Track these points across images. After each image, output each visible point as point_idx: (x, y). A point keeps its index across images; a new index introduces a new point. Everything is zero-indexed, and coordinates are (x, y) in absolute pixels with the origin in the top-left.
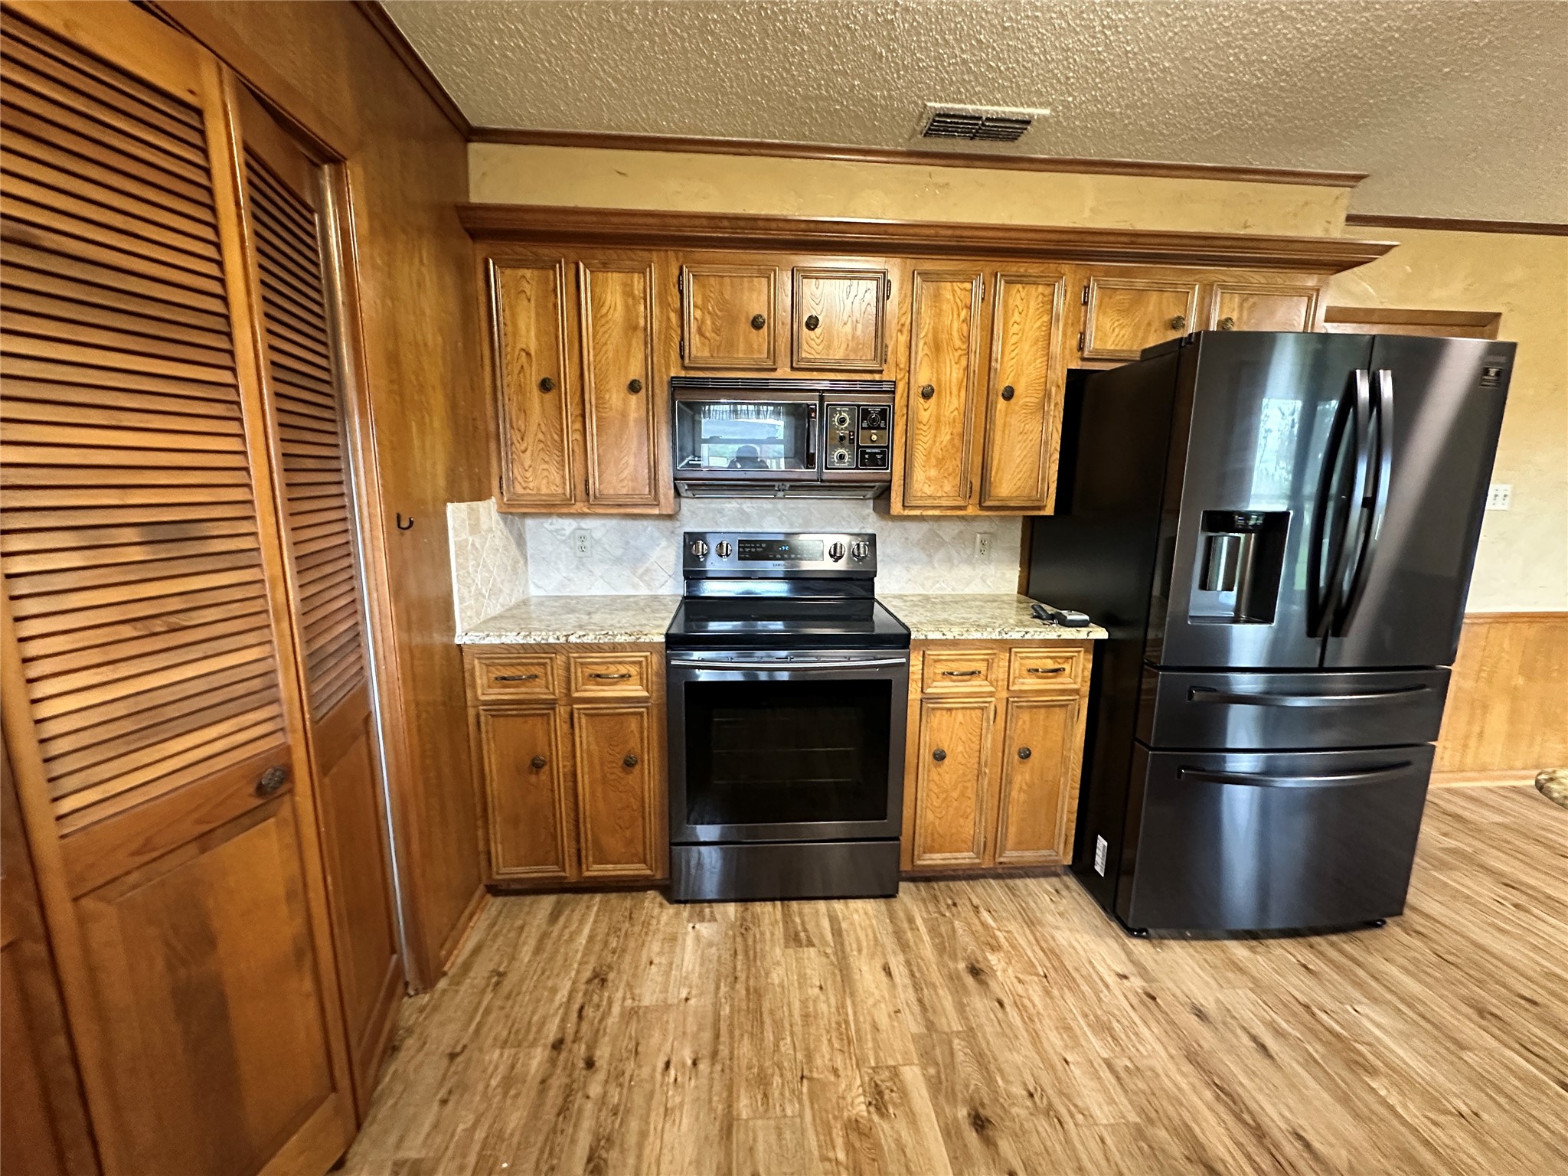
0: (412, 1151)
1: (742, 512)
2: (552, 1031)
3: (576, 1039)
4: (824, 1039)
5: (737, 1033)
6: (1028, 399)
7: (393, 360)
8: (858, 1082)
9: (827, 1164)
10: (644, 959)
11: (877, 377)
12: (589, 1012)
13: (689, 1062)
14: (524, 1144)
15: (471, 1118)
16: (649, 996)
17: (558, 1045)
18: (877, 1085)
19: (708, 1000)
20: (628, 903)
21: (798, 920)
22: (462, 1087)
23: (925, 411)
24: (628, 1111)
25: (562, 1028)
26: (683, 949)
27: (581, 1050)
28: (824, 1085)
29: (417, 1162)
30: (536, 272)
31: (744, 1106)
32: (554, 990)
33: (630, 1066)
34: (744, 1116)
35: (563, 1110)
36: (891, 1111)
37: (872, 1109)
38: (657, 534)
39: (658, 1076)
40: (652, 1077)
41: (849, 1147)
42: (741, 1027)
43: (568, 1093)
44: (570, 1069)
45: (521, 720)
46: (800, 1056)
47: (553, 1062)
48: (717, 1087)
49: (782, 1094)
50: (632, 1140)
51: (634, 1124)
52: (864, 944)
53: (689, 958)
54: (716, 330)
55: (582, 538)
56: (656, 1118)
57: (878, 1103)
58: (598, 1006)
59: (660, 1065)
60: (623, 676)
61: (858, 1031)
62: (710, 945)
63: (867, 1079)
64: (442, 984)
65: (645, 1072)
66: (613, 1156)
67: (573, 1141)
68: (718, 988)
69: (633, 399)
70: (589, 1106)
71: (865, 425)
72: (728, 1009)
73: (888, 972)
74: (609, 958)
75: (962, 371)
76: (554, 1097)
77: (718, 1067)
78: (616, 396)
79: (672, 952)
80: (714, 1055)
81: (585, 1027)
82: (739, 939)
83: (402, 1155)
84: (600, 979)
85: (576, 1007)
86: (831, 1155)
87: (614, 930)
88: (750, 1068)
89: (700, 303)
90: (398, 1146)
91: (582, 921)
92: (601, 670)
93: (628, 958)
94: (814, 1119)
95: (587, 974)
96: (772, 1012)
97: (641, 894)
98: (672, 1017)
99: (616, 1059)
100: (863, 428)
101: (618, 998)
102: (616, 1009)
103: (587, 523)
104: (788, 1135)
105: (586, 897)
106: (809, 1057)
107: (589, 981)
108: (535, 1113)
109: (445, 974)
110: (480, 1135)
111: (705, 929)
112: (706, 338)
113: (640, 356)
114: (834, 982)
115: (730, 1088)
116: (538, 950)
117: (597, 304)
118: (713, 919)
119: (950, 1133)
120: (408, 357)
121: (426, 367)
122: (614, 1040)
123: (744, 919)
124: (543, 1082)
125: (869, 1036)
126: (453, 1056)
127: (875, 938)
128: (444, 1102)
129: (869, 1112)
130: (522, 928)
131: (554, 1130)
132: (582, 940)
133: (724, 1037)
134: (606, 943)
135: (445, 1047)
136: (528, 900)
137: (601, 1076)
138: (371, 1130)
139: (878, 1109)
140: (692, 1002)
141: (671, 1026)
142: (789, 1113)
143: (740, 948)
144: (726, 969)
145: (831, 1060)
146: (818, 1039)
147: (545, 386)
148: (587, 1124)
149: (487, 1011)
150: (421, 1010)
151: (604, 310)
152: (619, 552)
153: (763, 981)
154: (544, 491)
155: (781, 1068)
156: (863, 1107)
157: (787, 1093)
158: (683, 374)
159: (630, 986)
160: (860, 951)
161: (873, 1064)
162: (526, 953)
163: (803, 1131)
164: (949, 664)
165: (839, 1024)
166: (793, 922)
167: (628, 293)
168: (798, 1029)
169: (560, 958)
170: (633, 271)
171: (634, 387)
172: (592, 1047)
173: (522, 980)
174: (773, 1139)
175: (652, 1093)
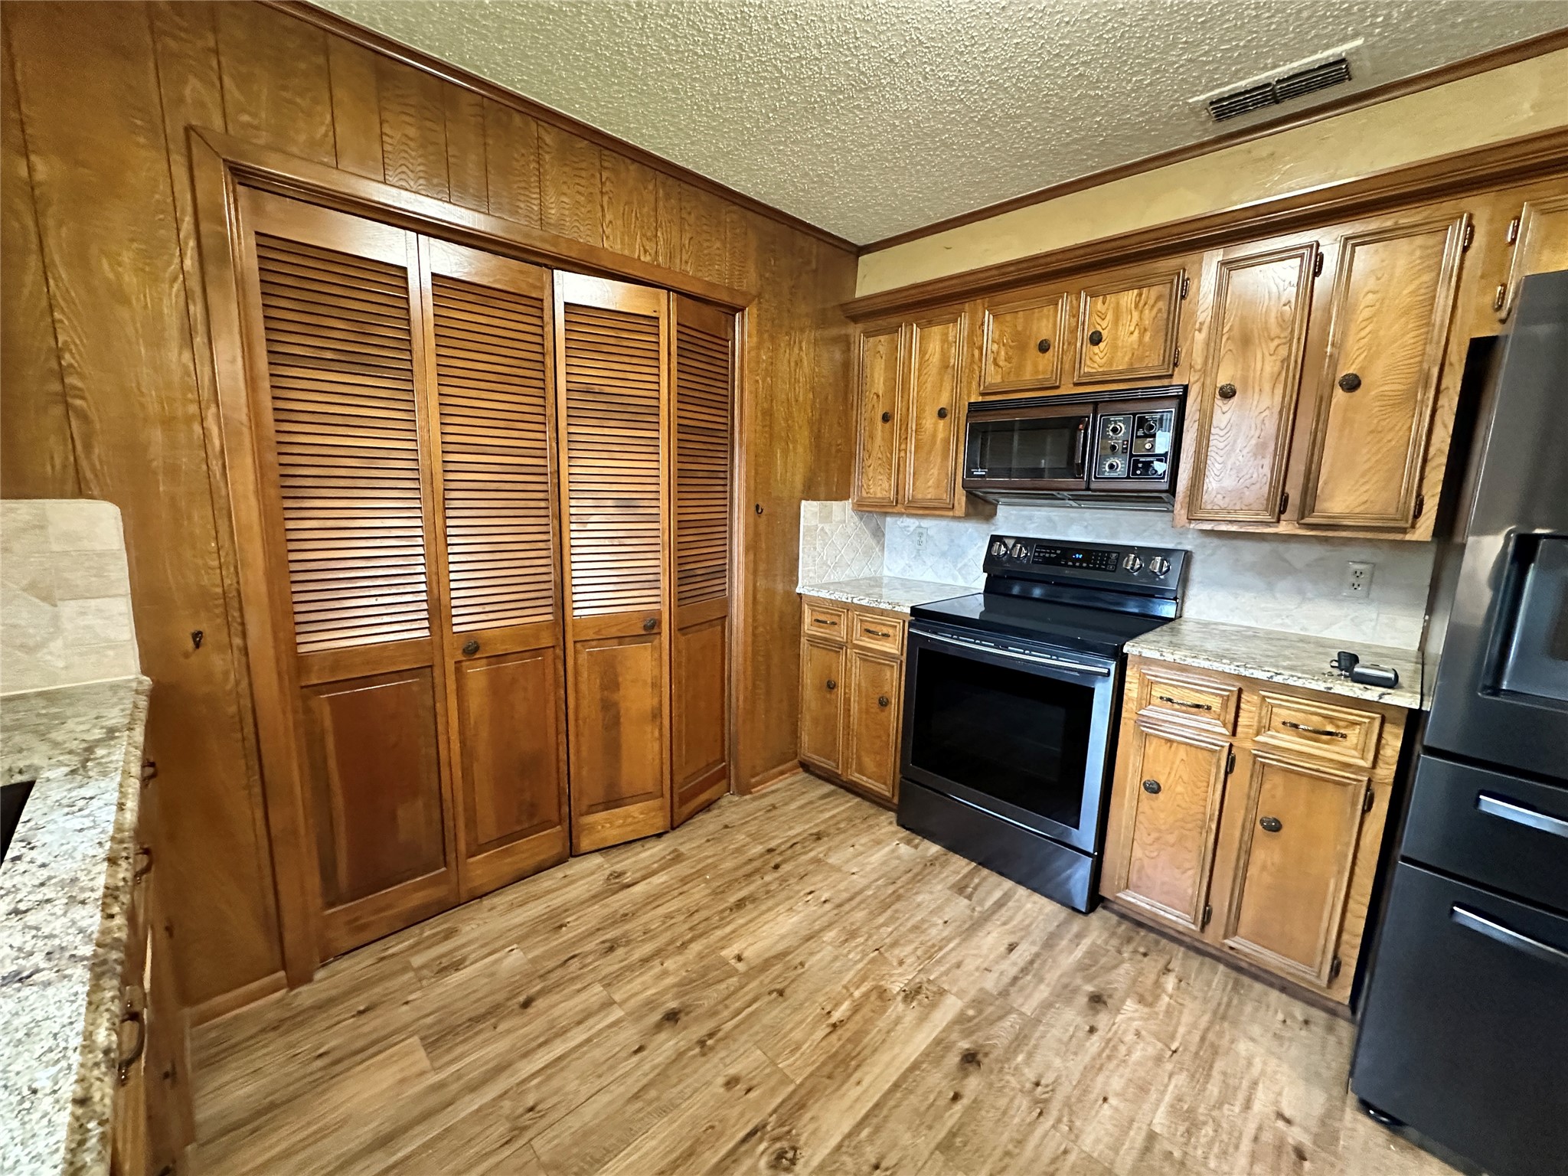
0: (683, 849)
1: (1050, 520)
2: (772, 844)
3: (781, 854)
4: (913, 946)
5: (863, 906)
6: (1386, 388)
7: (768, 414)
8: (910, 977)
9: (844, 991)
10: (851, 842)
11: (1166, 382)
12: (799, 846)
13: (823, 899)
14: (722, 875)
15: (711, 853)
16: (833, 860)
17: (770, 851)
18: (920, 987)
19: (864, 882)
20: (872, 811)
21: (976, 881)
22: (718, 840)
23: (1224, 414)
24: (773, 896)
25: (779, 845)
26: (878, 851)
27: (778, 859)
28: (885, 961)
29: (682, 854)
30: (887, 336)
31: (829, 936)
32: (791, 828)
33: (792, 881)
34: (825, 939)
35: (748, 876)
36: (914, 1004)
37: (903, 994)
38: (976, 535)
39: (802, 893)
40: (799, 891)
41: (866, 995)
42: (869, 904)
43: (757, 871)
44: (766, 863)
45: (824, 652)
46: (888, 941)
47: (762, 855)
48: (825, 919)
49: (857, 947)
50: (764, 907)
51: (770, 903)
52: (1014, 923)
53: (877, 857)
54: (1008, 359)
55: (921, 535)
56: (781, 908)
57: (910, 995)
58: (804, 847)
59: (808, 890)
60: (884, 635)
61: (943, 957)
62: (898, 858)
63: (917, 980)
64: (748, 797)
65: (798, 888)
66: (750, 906)
67: (740, 889)
68: (877, 880)
69: (941, 423)
70: (759, 882)
71: (1140, 433)
72: (871, 892)
73: (1011, 948)
74: (832, 831)
75: (1278, 363)
76: (749, 868)
77: (835, 912)
78: (930, 421)
79: (870, 848)
80: (840, 906)
81: (789, 852)
82: (920, 866)
83: (679, 848)
84: (818, 837)
85: (795, 841)
86: (852, 990)
87: (850, 820)
88: (852, 924)
89: (997, 337)
90: (681, 844)
91: (837, 806)
92: (872, 628)
93: (842, 837)
94: (861, 970)
95: (815, 831)
96: (896, 911)
97: (883, 811)
98: (836, 876)
99: (790, 874)
100: (1137, 437)
101: (818, 850)
102: (812, 854)
103: (926, 523)
104: (838, 964)
105: (851, 796)
106: (895, 944)
107: (811, 835)
108: (736, 869)
109: (751, 793)
110: (710, 861)
111: (904, 849)
112: (999, 366)
113: (949, 388)
114: (960, 926)
115: (829, 926)
116: (801, 807)
117: (923, 352)
118: (916, 847)
119: (940, 1045)
120: (780, 412)
121: (795, 414)
122: (797, 866)
123: (936, 858)
124: (750, 860)
125: (948, 965)
126: (726, 827)
127: (1030, 925)
128: (708, 841)
129: (898, 993)
130: (804, 793)
131: (736, 880)
132: (827, 815)
133: (854, 903)
134: (838, 823)
135: (726, 821)
136: (820, 782)
137: (776, 875)
138: (677, 832)
139: (906, 997)
140: (855, 877)
141: (830, 880)
142: (850, 956)
143: (915, 871)
144: (894, 875)
145: (906, 956)
146: (911, 942)
147: (886, 418)
148: (752, 888)
149: (755, 818)
150: (730, 802)
151: (927, 356)
152: (946, 548)
153: (909, 894)
154: (879, 495)
155: (870, 936)
156: (898, 989)
157: (860, 948)
158: (980, 399)
159: (830, 849)
160: (1004, 924)
161: (932, 978)
162: (794, 806)
163: (848, 970)
164: (1171, 689)
165: (933, 946)
166: (972, 879)
167: (944, 339)
168: (903, 929)
169: (808, 816)
170: (949, 322)
171: (942, 414)
172: (785, 861)
173: (781, 816)
174: (829, 958)
175: (791, 898)
